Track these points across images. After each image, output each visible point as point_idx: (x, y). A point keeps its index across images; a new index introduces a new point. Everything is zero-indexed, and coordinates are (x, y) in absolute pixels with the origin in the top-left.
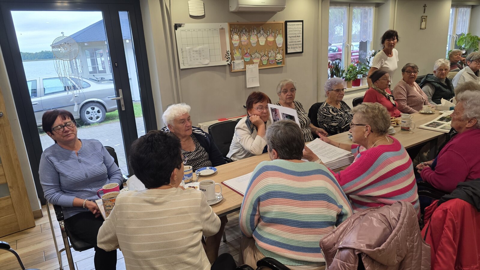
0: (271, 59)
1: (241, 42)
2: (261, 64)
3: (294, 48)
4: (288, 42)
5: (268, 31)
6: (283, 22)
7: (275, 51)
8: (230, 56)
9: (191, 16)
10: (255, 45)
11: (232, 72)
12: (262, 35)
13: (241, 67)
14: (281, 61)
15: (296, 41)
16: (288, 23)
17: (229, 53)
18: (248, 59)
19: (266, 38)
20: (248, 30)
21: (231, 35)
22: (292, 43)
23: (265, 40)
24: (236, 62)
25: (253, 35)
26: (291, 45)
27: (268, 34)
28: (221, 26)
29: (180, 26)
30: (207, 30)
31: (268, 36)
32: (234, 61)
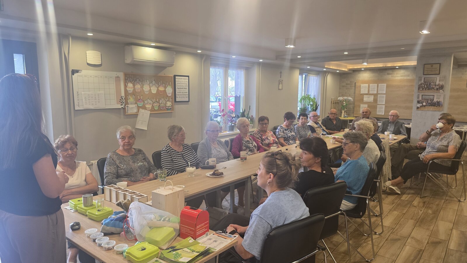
0: (162, 105)
1: (134, 89)
2: (153, 109)
3: (182, 97)
4: (176, 92)
5: (160, 82)
6: (172, 75)
7: (165, 99)
8: (124, 101)
9: (88, 64)
10: (147, 93)
11: (126, 114)
12: (154, 85)
13: (135, 111)
14: (171, 107)
15: (183, 92)
16: (176, 77)
17: (124, 98)
18: (141, 104)
19: (158, 88)
20: (141, 80)
21: (126, 83)
22: (180, 94)
23: (157, 89)
24: (130, 106)
25: (146, 84)
26: (179, 95)
27: (159, 84)
28: (116, 74)
29: (77, 71)
30: (103, 77)
31: (159, 86)
32: (128, 106)
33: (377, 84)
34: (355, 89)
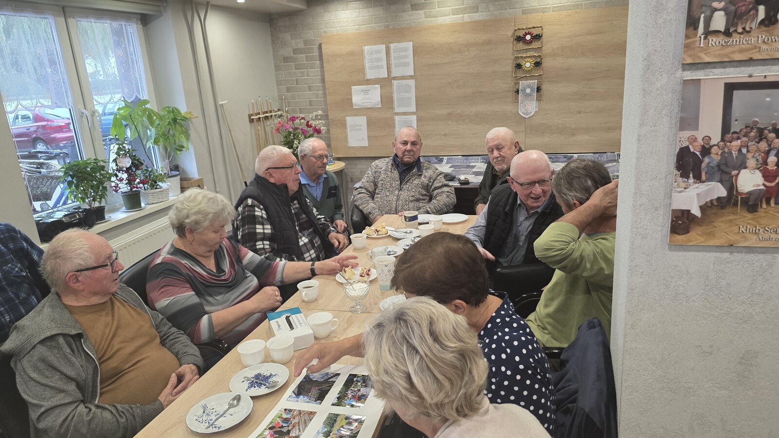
33: (384, 46)
34: (322, 67)
